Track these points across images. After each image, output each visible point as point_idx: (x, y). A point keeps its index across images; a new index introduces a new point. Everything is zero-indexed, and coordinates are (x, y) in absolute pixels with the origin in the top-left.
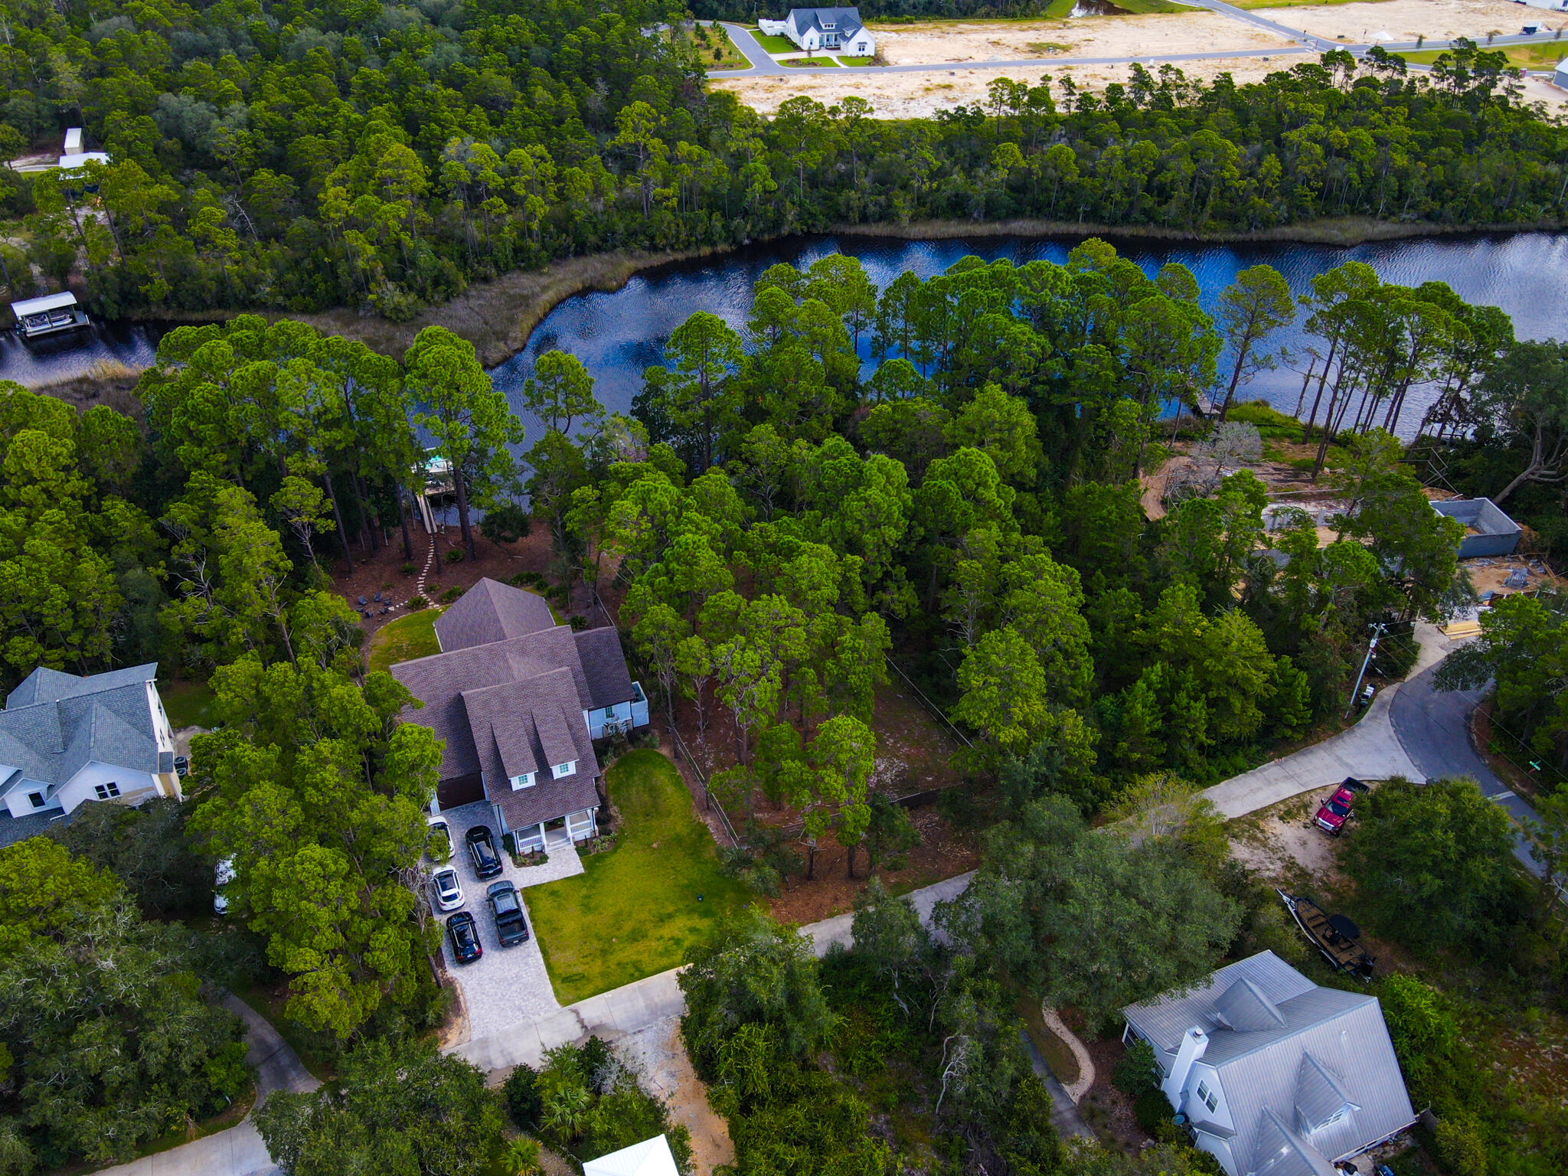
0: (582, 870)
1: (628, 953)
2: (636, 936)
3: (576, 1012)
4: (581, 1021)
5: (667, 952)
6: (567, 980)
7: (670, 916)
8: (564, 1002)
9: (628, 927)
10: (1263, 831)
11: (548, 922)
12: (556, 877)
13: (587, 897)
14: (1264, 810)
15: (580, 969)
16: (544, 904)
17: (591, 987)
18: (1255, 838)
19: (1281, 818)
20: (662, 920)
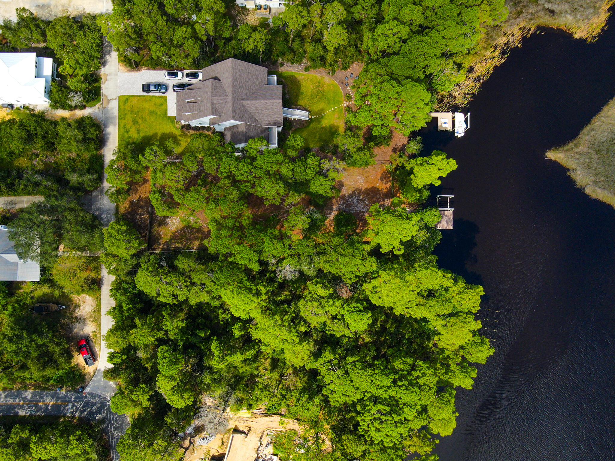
0: (169, 115)
1: (129, 118)
2: (135, 122)
3: (115, 99)
4: (112, 100)
5: (124, 127)
6: (127, 99)
7: (138, 133)
8: (120, 97)
9: (140, 121)
10: (92, 321)
11: (150, 100)
12: (169, 108)
13: (157, 113)
14: (100, 329)
15: (129, 104)
16: (158, 101)
17: (121, 104)
18: (91, 316)
19: (95, 332)
20: (138, 130)
